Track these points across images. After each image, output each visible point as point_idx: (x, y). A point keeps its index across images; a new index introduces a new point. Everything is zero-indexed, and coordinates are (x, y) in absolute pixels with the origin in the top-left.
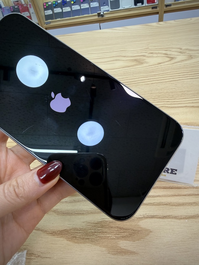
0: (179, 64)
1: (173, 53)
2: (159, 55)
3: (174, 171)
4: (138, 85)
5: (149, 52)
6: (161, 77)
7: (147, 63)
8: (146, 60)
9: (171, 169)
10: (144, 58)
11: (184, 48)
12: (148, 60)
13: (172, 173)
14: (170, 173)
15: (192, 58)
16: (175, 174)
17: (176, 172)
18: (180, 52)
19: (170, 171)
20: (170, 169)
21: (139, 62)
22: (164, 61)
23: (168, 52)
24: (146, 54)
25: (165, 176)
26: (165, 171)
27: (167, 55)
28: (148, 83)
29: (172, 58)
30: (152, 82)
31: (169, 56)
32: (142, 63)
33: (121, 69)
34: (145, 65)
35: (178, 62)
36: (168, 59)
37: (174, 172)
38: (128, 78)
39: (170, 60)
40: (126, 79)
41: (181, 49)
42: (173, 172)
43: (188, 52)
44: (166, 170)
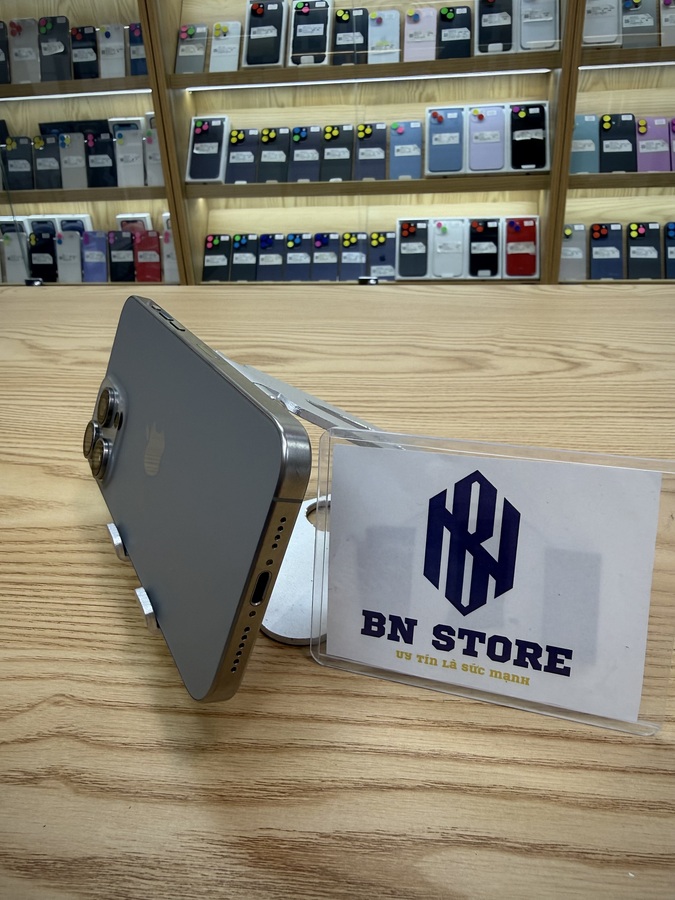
0: (598, 379)
1: (579, 354)
2: (533, 354)
3: (560, 657)
4: (460, 417)
5: (502, 344)
6: (540, 404)
7: (494, 369)
8: (494, 363)
9: (549, 648)
10: (489, 356)
11: (614, 345)
12: (496, 361)
13: (551, 668)
14: (547, 669)
15: (639, 370)
16: (566, 672)
17: (567, 663)
18: (602, 354)
19: (543, 660)
20: (544, 649)
21: (471, 364)
22: (552, 368)
23: (565, 351)
24: (496, 349)
26: (527, 660)
27: (562, 356)
28: (495, 415)
29: (577, 365)
30: (508, 415)
31: (567, 359)
32: (479, 368)
33: (411, 375)
34: (487, 372)
35: (596, 375)
36: (564, 366)
37: (562, 662)
38: (429, 399)
39: (569, 369)
40: (425, 399)
41: (605, 347)
42: (559, 666)
43: (626, 355)
44: (529, 655)
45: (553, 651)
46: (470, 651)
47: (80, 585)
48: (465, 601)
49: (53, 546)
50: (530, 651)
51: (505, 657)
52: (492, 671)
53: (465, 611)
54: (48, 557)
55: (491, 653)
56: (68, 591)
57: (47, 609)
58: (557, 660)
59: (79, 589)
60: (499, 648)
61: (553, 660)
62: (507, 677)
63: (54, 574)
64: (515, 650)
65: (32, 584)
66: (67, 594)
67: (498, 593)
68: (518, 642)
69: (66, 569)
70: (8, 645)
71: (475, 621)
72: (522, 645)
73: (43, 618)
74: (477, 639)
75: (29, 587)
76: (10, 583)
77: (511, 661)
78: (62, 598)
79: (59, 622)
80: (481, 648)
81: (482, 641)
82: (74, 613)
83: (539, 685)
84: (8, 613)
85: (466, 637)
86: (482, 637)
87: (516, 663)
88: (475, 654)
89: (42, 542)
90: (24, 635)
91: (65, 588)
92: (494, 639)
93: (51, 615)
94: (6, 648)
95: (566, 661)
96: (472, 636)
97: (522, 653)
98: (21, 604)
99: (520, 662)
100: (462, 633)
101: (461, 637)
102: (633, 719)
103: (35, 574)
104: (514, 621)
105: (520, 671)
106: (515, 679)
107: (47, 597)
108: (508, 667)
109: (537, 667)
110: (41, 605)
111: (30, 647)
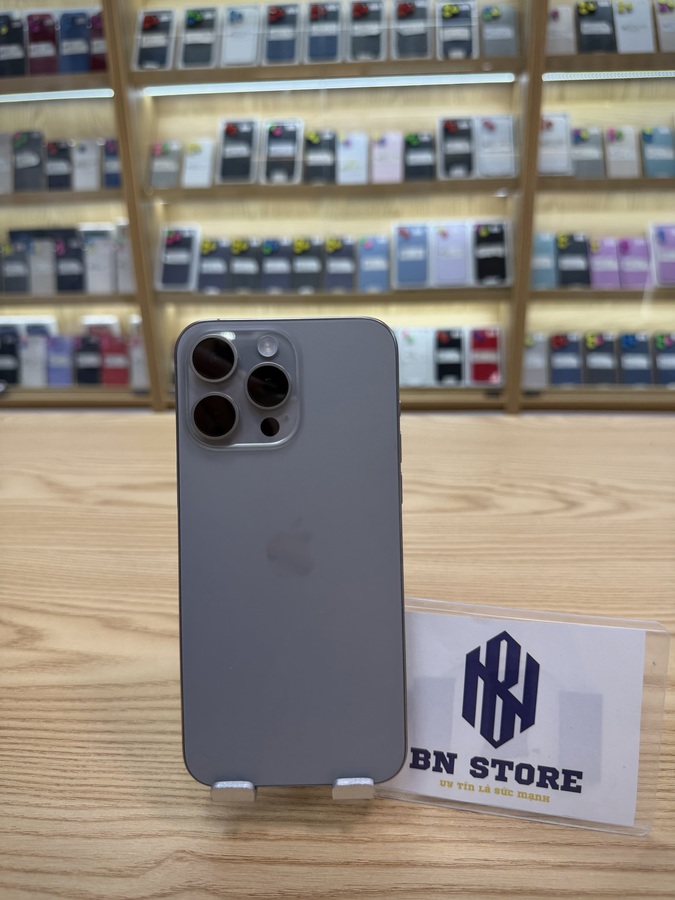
3: (573, 778)
9: (564, 771)
13: (566, 787)
14: (563, 788)
16: (578, 789)
17: (579, 782)
19: (560, 781)
20: (560, 772)
25: (546, 799)
26: (547, 782)
37: (575, 781)
42: (573, 785)
44: (548, 778)
45: (568, 773)
46: (501, 777)
47: (169, 743)
48: (497, 737)
49: (133, 704)
50: (549, 774)
51: (530, 781)
52: (519, 793)
53: (496, 745)
54: (129, 714)
55: (518, 778)
56: (160, 749)
57: (145, 767)
58: (571, 781)
59: (169, 747)
60: (525, 774)
61: (568, 781)
62: (531, 797)
63: (141, 732)
64: (537, 774)
65: (124, 743)
66: (159, 753)
67: (522, 730)
68: (540, 768)
69: (151, 727)
70: (119, 805)
71: (505, 753)
72: (543, 770)
73: (144, 777)
74: (507, 767)
75: (122, 746)
76: (103, 742)
77: (534, 784)
78: (156, 756)
79: (160, 781)
80: (510, 774)
81: (511, 768)
82: (171, 771)
83: (557, 802)
84: (109, 772)
85: (498, 766)
86: (510, 765)
87: (539, 785)
88: (505, 780)
89: (120, 699)
90: (131, 794)
91: (154, 746)
92: (521, 767)
93: (150, 773)
94: (118, 807)
95: (578, 781)
96: (503, 765)
97: (543, 776)
98: (118, 764)
99: (541, 784)
100: (495, 763)
101: (493, 766)
102: (630, 823)
103: (123, 732)
104: (537, 751)
105: (542, 791)
106: (538, 798)
107: (142, 756)
108: (533, 788)
109: (555, 787)
110: (138, 764)
111: (139, 805)
